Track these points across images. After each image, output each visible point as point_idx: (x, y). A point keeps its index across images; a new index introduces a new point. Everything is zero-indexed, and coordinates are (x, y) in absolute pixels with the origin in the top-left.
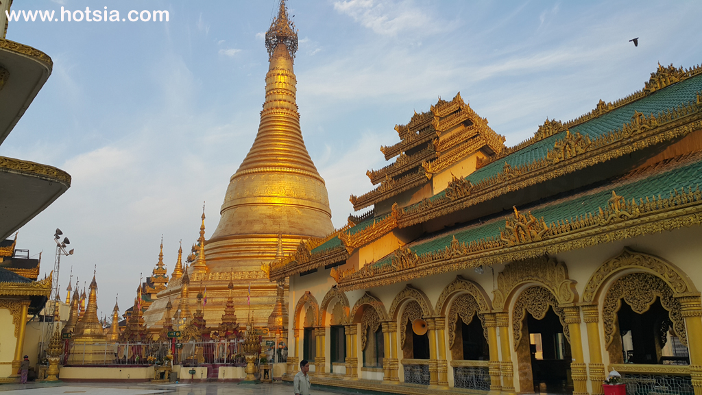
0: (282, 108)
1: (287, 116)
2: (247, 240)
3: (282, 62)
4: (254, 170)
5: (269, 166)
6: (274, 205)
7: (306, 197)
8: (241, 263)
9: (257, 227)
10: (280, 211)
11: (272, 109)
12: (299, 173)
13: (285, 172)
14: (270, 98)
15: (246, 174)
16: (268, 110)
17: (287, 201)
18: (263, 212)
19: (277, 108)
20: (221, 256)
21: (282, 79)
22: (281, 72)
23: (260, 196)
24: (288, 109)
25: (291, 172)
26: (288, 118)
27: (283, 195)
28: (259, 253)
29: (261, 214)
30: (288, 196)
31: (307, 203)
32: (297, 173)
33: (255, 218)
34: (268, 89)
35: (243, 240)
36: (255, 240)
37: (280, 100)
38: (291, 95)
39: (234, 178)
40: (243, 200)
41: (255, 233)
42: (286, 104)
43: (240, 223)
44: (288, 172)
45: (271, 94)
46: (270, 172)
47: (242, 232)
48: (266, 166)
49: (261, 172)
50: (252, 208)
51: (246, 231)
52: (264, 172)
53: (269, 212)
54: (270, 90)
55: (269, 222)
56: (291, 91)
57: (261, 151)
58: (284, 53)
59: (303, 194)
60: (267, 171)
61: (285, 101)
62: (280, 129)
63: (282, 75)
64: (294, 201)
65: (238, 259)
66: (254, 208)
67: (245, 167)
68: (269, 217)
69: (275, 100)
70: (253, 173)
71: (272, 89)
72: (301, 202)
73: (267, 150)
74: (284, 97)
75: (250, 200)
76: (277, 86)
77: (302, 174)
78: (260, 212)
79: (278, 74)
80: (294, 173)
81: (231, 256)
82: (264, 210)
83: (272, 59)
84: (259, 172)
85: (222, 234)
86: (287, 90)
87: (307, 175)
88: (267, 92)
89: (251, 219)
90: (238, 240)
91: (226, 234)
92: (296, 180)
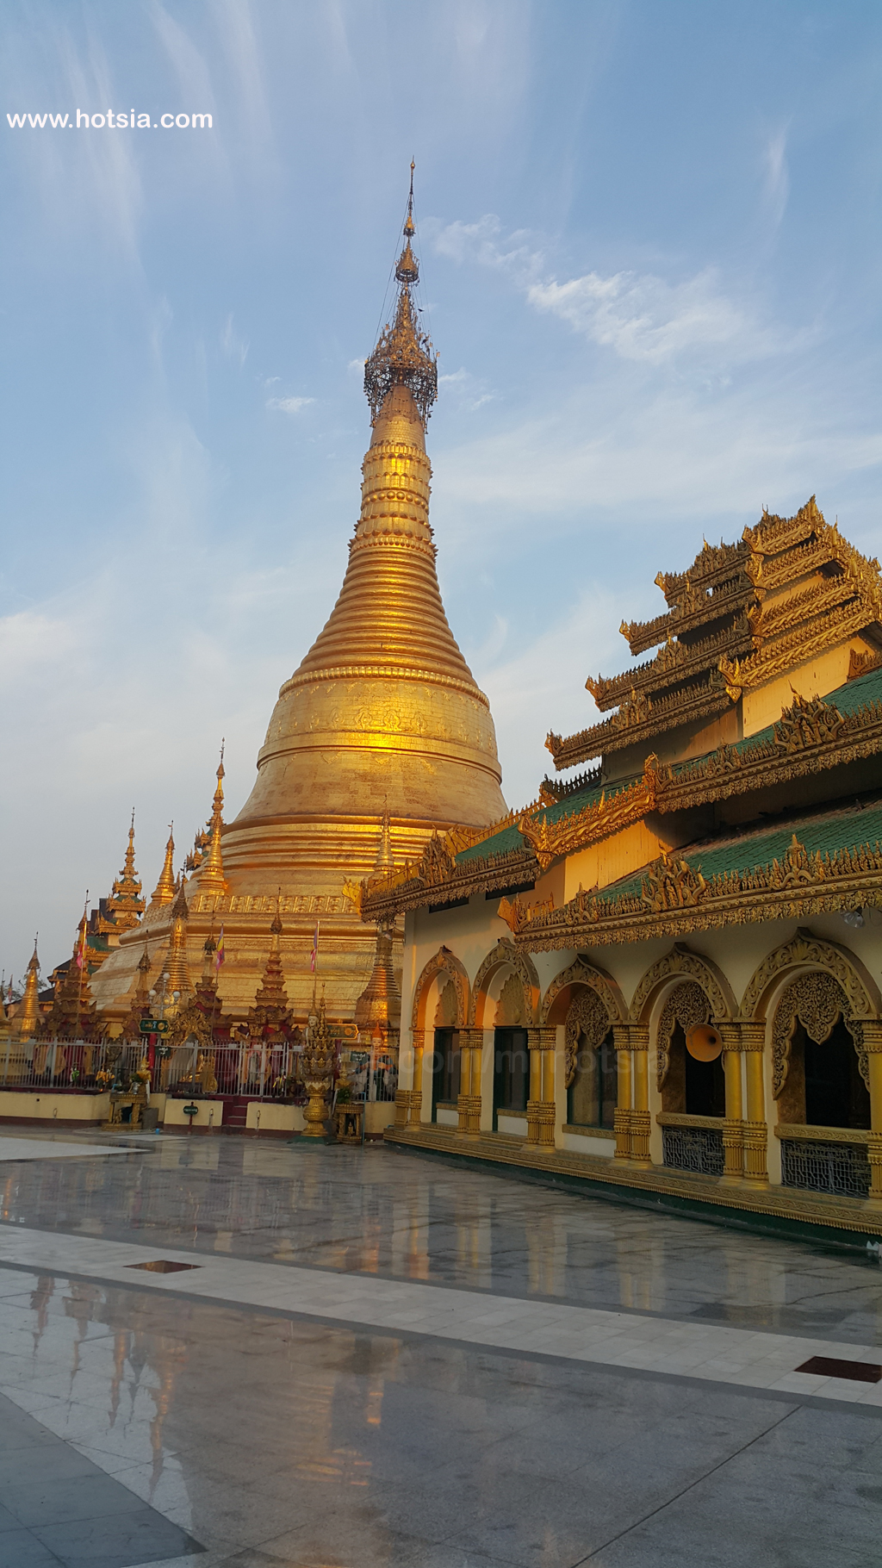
0: (398, 533)
1: (410, 550)
2: (312, 826)
3: (400, 428)
4: (333, 672)
5: (366, 664)
6: (376, 753)
7: (447, 736)
8: (299, 877)
9: (336, 800)
10: (388, 765)
11: (375, 534)
12: (433, 682)
13: (401, 677)
14: (372, 509)
15: (315, 680)
16: (366, 536)
17: (403, 742)
18: (350, 766)
19: (386, 532)
20: (257, 861)
21: (399, 466)
22: (397, 450)
23: (343, 731)
24: (410, 535)
25: (414, 679)
26: (410, 555)
27: (395, 729)
28: (340, 856)
29: (345, 771)
30: (406, 732)
31: (449, 749)
32: (427, 680)
33: (330, 779)
34: (367, 489)
35: (305, 826)
36: (330, 827)
37: (393, 515)
38: (418, 503)
39: (288, 689)
40: (306, 737)
41: (332, 812)
42: (406, 524)
43: (298, 789)
44: (408, 678)
45: (373, 500)
46: (368, 676)
47: (303, 808)
48: (359, 664)
49: (348, 676)
50: (326, 756)
51: (312, 808)
52: (355, 676)
53: (364, 766)
54: (372, 492)
55: (363, 788)
56: (419, 495)
57: (348, 629)
58: (406, 408)
59: (439, 729)
60: (361, 676)
61: (404, 516)
62: (393, 579)
63: (400, 457)
64: (419, 744)
65: (295, 868)
66: (330, 757)
67: (312, 664)
68: (364, 777)
69: (383, 516)
70: (331, 678)
71: (377, 490)
72: (434, 746)
73: (361, 628)
74: (403, 508)
75: (321, 739)
76: (387, 482)
77: (439, 683)
78: (343, 766)
79: (391, 456)
80: (420, 679)
81: (279, 860)
82: (351, 761)
83: (379, 422)
84: (342, 676)
85: (261, 812)
86: (411, 492)
87: (450, 686)
88: (365, 496)
89: (324, 780)
90: (293, 827)
91: (270, 812)
92: (425, 698)
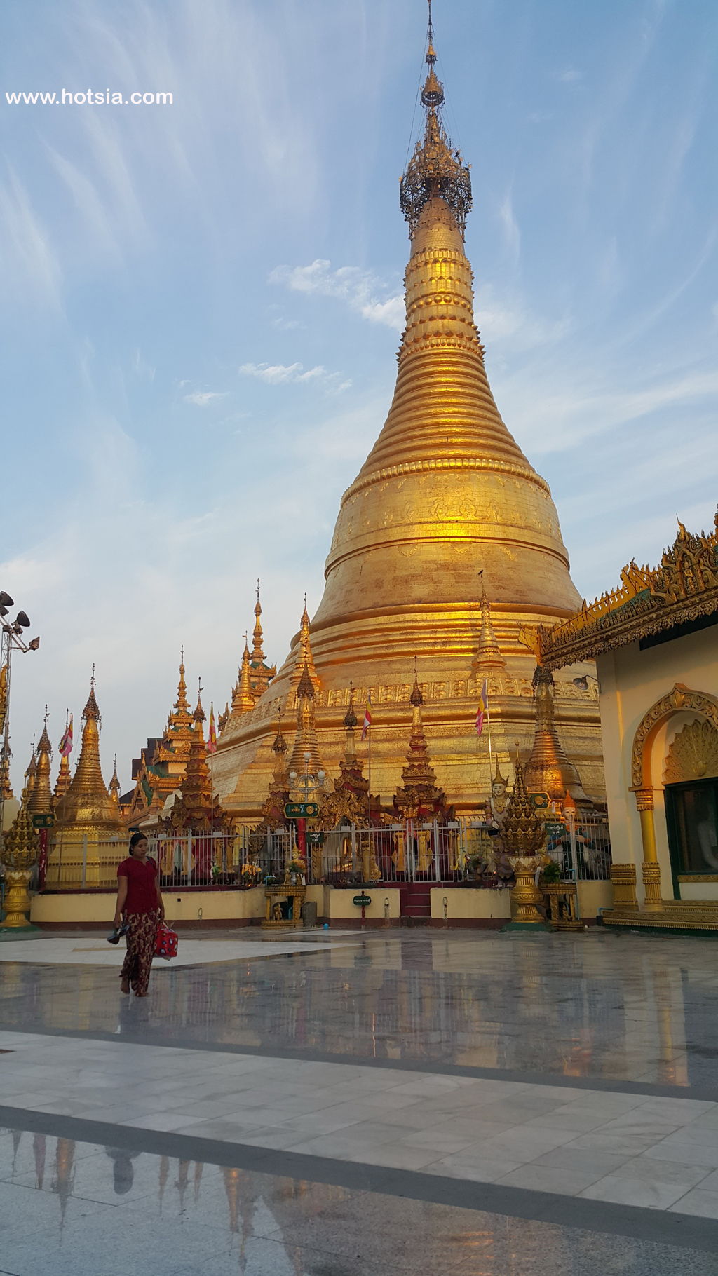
0: (449, 334)
1: (461, 350)
2: (401, 617)
3: (440, 235)
4: (395, 470)
5: (435, 458)
6: (455, 542)
7: (521, 523)
8: (395, 666)
9: (420, 590)
10: (469, 554)
11: (426, 337)
12: (503, 471)
13: (472, 468)
14: (420, 315)
15: (383, 478)
16: (416, 341)
17: (482, 531)
18: (431, 557)
19: (437, 334)
20: (347, 655)
21: (442, 270)
22: (441, 256)
23: (420, 523)
24: (461, 336)
25: (485, 468)
26: (463, 355)
27: (474, 519)
28: (435, 643)
29: (425, 562)
30: (483, 520)
31: (526, 536)
32: (497, 470)
33: (412, 572)
34: (413, 296)
35: (393, 618)
36: (420, 616)
37: (443, 317)
38: (464, 306)
39: (354, 493)
40: (381, 533)
41: (419, 602)
42: (456, 326)
43: (379, 584)
44: (479, 468)
45: (420, 307)
46: (439, 469)
47: (387, 601)
48: (429, 459)
49: (418, 470)
50: (403, 549)
51: (398, 600)
52: (425, 470)
53: (444, 557)
54: (412, 303)
55: (447, 578)
56: (464, 298)
57: (410, 429)
58: (445, 215)
59: (515, 517)
60: (432, 469)
61: (453, 318)
62: (446, 378)
63: (445, 261)
64: (498, 532)
65: (390, 659)
66: (409, 551)
67: (377, 465)
68: (446, 567)
69: (432, 319)
70: (400, 474)
71: (423, 296)
72: (512, 533)
73: (423, 426)
74: (451, 311)
75: (398, 533)
76: (434, 287)
77: (509, 472)
78: (423, 557)
79: (436, 261)
80: (491, 469)
81: (371, 653)
82: (430, 552)
83: (416, 233)
84: (412, 471)
85: (341, 610)
86: (457, 295)
87: (519, 475)
88: (409, 306)
89: (404, 573)
90: (380, 620)
91: (352, 608)
92: (498, 485)
